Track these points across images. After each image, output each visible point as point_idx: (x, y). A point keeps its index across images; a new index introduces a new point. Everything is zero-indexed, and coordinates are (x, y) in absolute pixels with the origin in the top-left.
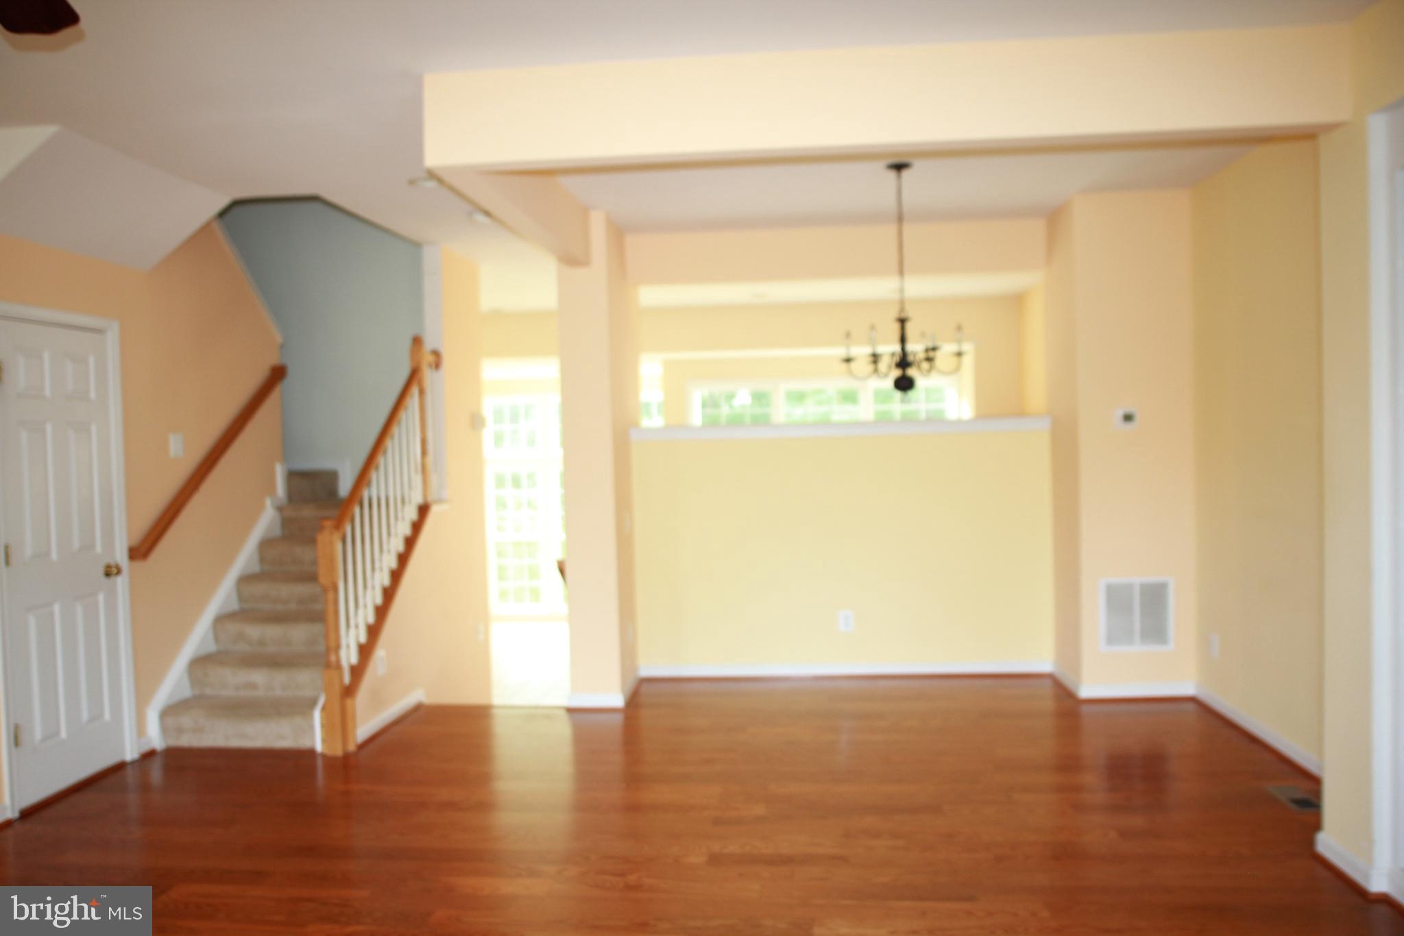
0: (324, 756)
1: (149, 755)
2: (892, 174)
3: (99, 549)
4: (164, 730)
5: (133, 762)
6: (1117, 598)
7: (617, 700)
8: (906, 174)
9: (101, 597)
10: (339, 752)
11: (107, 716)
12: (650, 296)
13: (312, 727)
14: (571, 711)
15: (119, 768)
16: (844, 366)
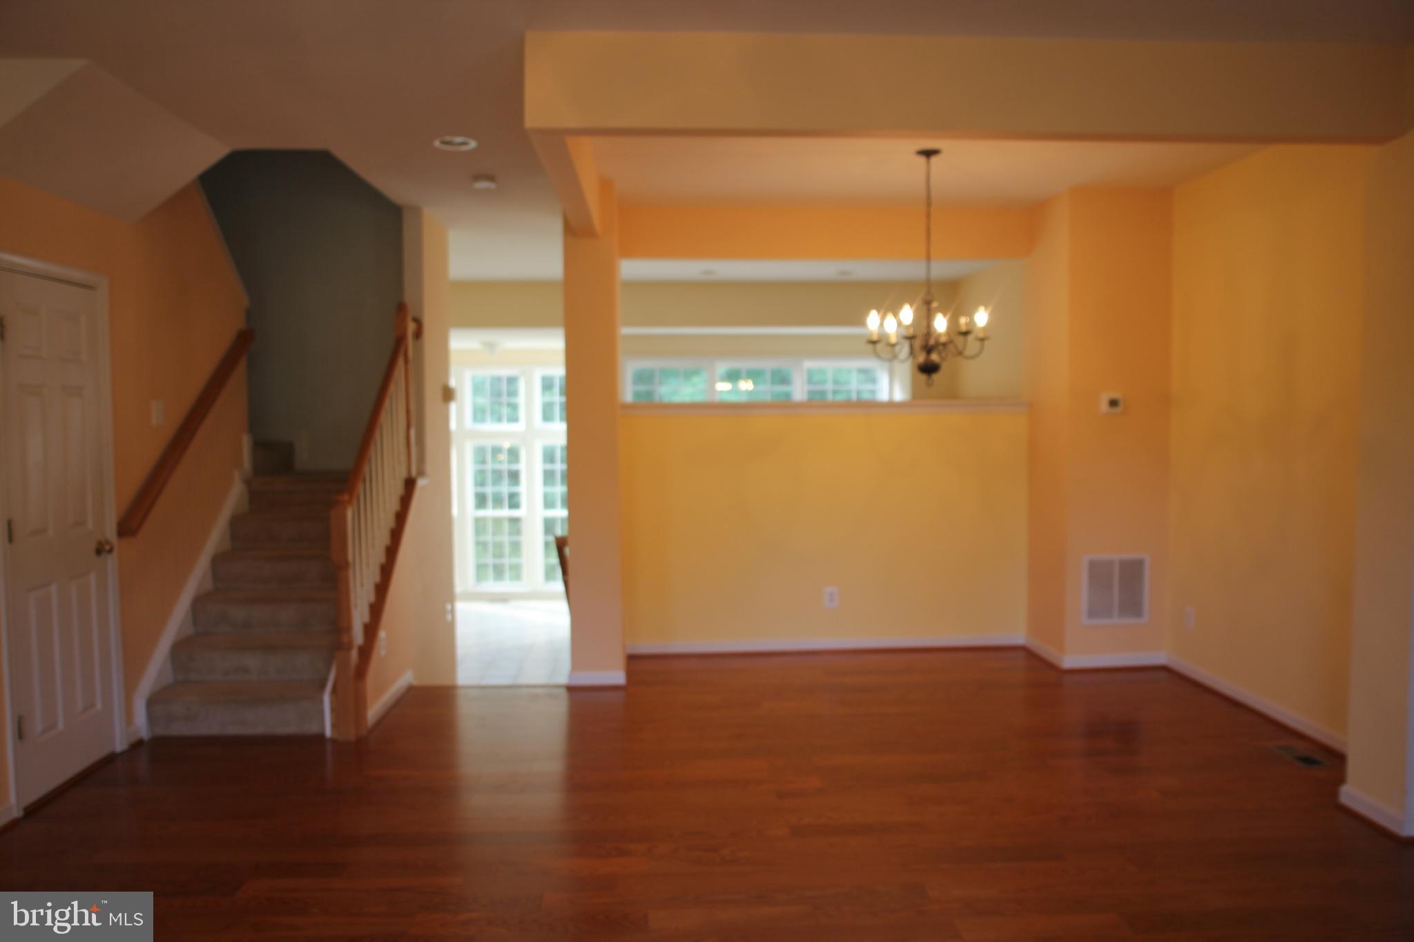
0: (333, 741)
1: (137, 745)
2: (922, 160)
3: (90, 525)
4: (151, 718)
5: (123, 753)
6: (1098, 572)
7: (618, 677)
8: (934, 159)
9: (92, 577)
10: (351, 736)
11: (99, 706)
12: (631, 269)
13: (322, 712)
14: (571, 689)
15: (110, 759)
16: (870, 347)
